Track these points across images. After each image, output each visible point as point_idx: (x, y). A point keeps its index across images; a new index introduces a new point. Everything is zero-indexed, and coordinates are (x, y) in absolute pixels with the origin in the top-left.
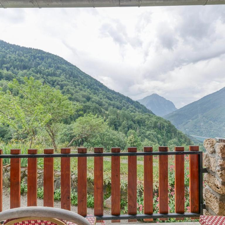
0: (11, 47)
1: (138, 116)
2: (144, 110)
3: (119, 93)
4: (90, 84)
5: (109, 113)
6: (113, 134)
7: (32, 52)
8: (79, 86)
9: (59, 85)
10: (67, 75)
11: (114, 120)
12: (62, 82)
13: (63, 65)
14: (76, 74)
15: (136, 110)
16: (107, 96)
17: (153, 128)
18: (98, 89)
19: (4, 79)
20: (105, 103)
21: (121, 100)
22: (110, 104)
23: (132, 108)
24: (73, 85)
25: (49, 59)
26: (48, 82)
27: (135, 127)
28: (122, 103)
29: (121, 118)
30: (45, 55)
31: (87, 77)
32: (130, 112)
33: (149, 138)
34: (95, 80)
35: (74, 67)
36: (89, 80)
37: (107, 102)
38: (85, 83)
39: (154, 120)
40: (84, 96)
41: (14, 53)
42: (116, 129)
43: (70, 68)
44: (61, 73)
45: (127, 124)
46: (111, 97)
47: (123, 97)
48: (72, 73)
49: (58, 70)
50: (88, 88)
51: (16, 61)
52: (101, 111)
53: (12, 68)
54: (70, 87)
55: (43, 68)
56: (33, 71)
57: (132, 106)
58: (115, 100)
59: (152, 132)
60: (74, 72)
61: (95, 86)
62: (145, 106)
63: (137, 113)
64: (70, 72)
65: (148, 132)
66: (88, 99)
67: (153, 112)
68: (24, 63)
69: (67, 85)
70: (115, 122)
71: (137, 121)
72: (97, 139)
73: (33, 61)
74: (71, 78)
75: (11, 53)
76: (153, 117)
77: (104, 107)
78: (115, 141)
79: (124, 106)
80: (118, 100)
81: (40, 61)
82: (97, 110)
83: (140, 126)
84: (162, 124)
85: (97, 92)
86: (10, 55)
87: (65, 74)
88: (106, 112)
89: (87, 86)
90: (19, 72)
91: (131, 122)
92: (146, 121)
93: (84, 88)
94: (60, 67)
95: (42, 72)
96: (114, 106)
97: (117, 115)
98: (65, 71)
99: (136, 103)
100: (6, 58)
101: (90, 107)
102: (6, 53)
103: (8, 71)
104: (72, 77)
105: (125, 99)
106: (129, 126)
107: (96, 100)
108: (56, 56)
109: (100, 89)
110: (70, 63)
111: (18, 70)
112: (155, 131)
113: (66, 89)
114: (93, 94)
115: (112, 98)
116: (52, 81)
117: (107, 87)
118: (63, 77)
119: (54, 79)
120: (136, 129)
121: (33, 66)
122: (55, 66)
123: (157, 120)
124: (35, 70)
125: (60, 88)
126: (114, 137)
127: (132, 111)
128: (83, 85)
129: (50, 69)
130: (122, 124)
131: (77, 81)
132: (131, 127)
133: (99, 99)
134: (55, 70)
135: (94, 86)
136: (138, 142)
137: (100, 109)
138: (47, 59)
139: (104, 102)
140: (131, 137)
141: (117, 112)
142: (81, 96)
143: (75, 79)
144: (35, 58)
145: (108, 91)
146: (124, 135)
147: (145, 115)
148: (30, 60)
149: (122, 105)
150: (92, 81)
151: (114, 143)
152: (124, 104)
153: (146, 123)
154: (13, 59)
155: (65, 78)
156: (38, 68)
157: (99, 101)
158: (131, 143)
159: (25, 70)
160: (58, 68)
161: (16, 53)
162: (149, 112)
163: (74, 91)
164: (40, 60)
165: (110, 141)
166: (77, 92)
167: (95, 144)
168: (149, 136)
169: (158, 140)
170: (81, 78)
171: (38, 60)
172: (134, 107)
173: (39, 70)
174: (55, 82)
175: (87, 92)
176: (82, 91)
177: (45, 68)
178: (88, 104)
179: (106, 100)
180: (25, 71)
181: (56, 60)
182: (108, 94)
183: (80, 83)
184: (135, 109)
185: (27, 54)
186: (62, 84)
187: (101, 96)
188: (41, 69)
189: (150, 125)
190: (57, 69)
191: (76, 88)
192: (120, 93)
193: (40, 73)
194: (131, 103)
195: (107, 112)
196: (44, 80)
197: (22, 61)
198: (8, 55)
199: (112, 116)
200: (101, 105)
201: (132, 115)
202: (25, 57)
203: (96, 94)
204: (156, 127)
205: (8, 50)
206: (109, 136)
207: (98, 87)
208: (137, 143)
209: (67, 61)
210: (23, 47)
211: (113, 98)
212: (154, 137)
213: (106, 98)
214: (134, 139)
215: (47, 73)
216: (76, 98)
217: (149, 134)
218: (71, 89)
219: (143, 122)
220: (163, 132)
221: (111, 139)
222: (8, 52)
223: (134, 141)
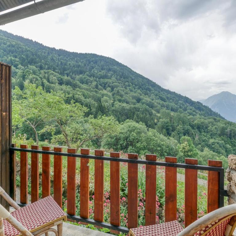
0: (71, 55)
1: (198, 119)
2: (208, 113)
3: (174, 93)
4: (141, 84)
5: (160, 116)
6: (162, 139)
7: (88, 57)
8: (130, 86)
9: (110, 87)
10: (117, 76)
11: (167, 123)
12: (113, 83)
13: (114, 67)
14: (127, 75)
15: (196, 113)
16: (160, 97)
17: (220, 135)
18: (150, 89)
19: (65, 84)
20: (157, 104)
21: (177, 101)
22: (163, 106)
23: (191, 110)
24: (124, 86)
25: (101, 62)
26: (100, 84)
27: (194, 133)
28: (179, 104)
29: (175, 122)
30: (99, 58)
31: (139, 77)
32: (188, 114)
33: (213, 148)
34: (147, 79)
35: (125, 68)
36: (140, 80)
37: (159, 104)
38: (136, 83)
39: (221, 125)
40: (134, 97)
41: (73, 60)
42: (168, 134)
43: (121, 69)
44: (112, 75)
45: (183, 130)
46: (164, 97)
47: (180, 97)
48: (123, 73)
49: (110, 72)
50: (139, 89)
51: (74, 67)
52: (152, 113)
53: (71, 74)
54: (120, 88)
55: (96, 72)
56: (87, 75)
57: (191, 107)
58: (169, 101)
59: (217, 141)
60: (124, 72)
61: (147, 85)
62: (210, 107)
63: (198, 116)
64: (121, 73)
65: (212, 141)
66: (139, 100)
67: (221, 115)
68: (80, 68)
69: (117, 87)
70: (167, 126)
71: (196, 126)
72: (142, 144)
73: (88, 65)
74: (121, 79)
75: (71, 60)
76: (221, 121)
77: (156, 108)
78: (164, 147)
79: (181, 107)
80: (173, 101)
81: (94, 65)
82: (147, 113)
83: (200, 132)
84: (232, 131)
85: (148, 92)
86: (70, 63)
87: (116, 76)
88: (157, 115)
89: (138, 87)
90: (76, 77)
91: (187, 127)
92: (209, 127)
93: (135, 89)
94: (112, 69)
95: (95, 75)
96: (167, 108)
97: (171, 118)
98: (116, 72)
99: (198, 104)
100: (67, 66)
101: (140, 108)
102: (67, 61)
103: (67, 77)
104: (123, 78)
105: (183, 100)
106: (186, 131)
107: (147, 101)
108: (108, 58)
109: (153, 89)
110: (122, 64)
111: (75, 75)
112: (223, 140)
113: (116, 90)
114: (144, 95)
115: (166, 98)
116: (103, 83)
117: (161, 87)
118: (114, 78)
119: (105, 82)
120: (194, 135)
121: (88, 70)
122: (107, 68)
123: (226, 125)
124: (89, 74)
125: (111, 90)
126: (162, 143)
127: (190, 114)
128: (134, 85)
129: (102, 72)
130: (176, 129)
131: (128, 81)
132: (188, 133)
133: (151, 100)
134: (106, 73)
135: (145, 86)
136: (194, 151)
137: (150, 112)
138: (100, 62)
139: (155, 103)
140: (184, 145)
141: (171, 114)
142: (131, 98)
143: (126, 80)
144: (90, 63)
145: (162, 91)
146: (176, 141)
147: (209, 118)
148: (85, 65)
149: (179, 107)
150: (144, 81)
151: (162, 149)
152: (181, 105)
153: (209, 128)
154: (72, 65)
155: (116, 80)
156: (92, 72)
157: (150, 102)
158: (185, 152)
159: (81, 74)
160: (110, 70)
161: (74, 59)
162: (216, 114)
163: (124, 92)
164: (94, 63)
165: (158, 147)
166: (127, 93)
167: (140, 149)
168: (213, 145)
169: (226, 151)
170: (132, 78)
171: (92, 64)
172: (193, 109)
173: (92, 73)
174: (106, 84)
175: (138, 93)
176: (132, 92)
177: (98, 71)
178: (138, 105)
179: (159, 101)
180: (81, 76)
181: (108, 62)
182: (161, 94)
183: (130, 84)
184: (194, 111)
185: (83, 59)
186: (113, 86)
187: (153, 96)
188: (95, 73)
189: (215, 132)
190: (108, 72)
191: (126, 89)
192: (176, 93)
193: (94, 77)
194: (191, 104)
195: (159, 115)
196: (97, 83)
197: (79, 66)
198: (68, 62)
199: (164, 119)
200: (152, 106)
201: (190, 118)
202: (81, 62)
203: (147, 94)
204: (224, 135)
205: (69, 58)
206: (157, 141)
207: (150, 87)
208: (192, 152)
209: (119, 62)
210: (80, 54)
211: (168, 98)
212: (220, 147)
213: (158, 99)
214: (188, 147)
215: (100, 76)
216: (126, 99)
217: (213, 143)
218: (121, 90)
219: (204, 127)
220: (234, 142)
221: (159, 145)
222: (68, 60)
223: (188, 150)
